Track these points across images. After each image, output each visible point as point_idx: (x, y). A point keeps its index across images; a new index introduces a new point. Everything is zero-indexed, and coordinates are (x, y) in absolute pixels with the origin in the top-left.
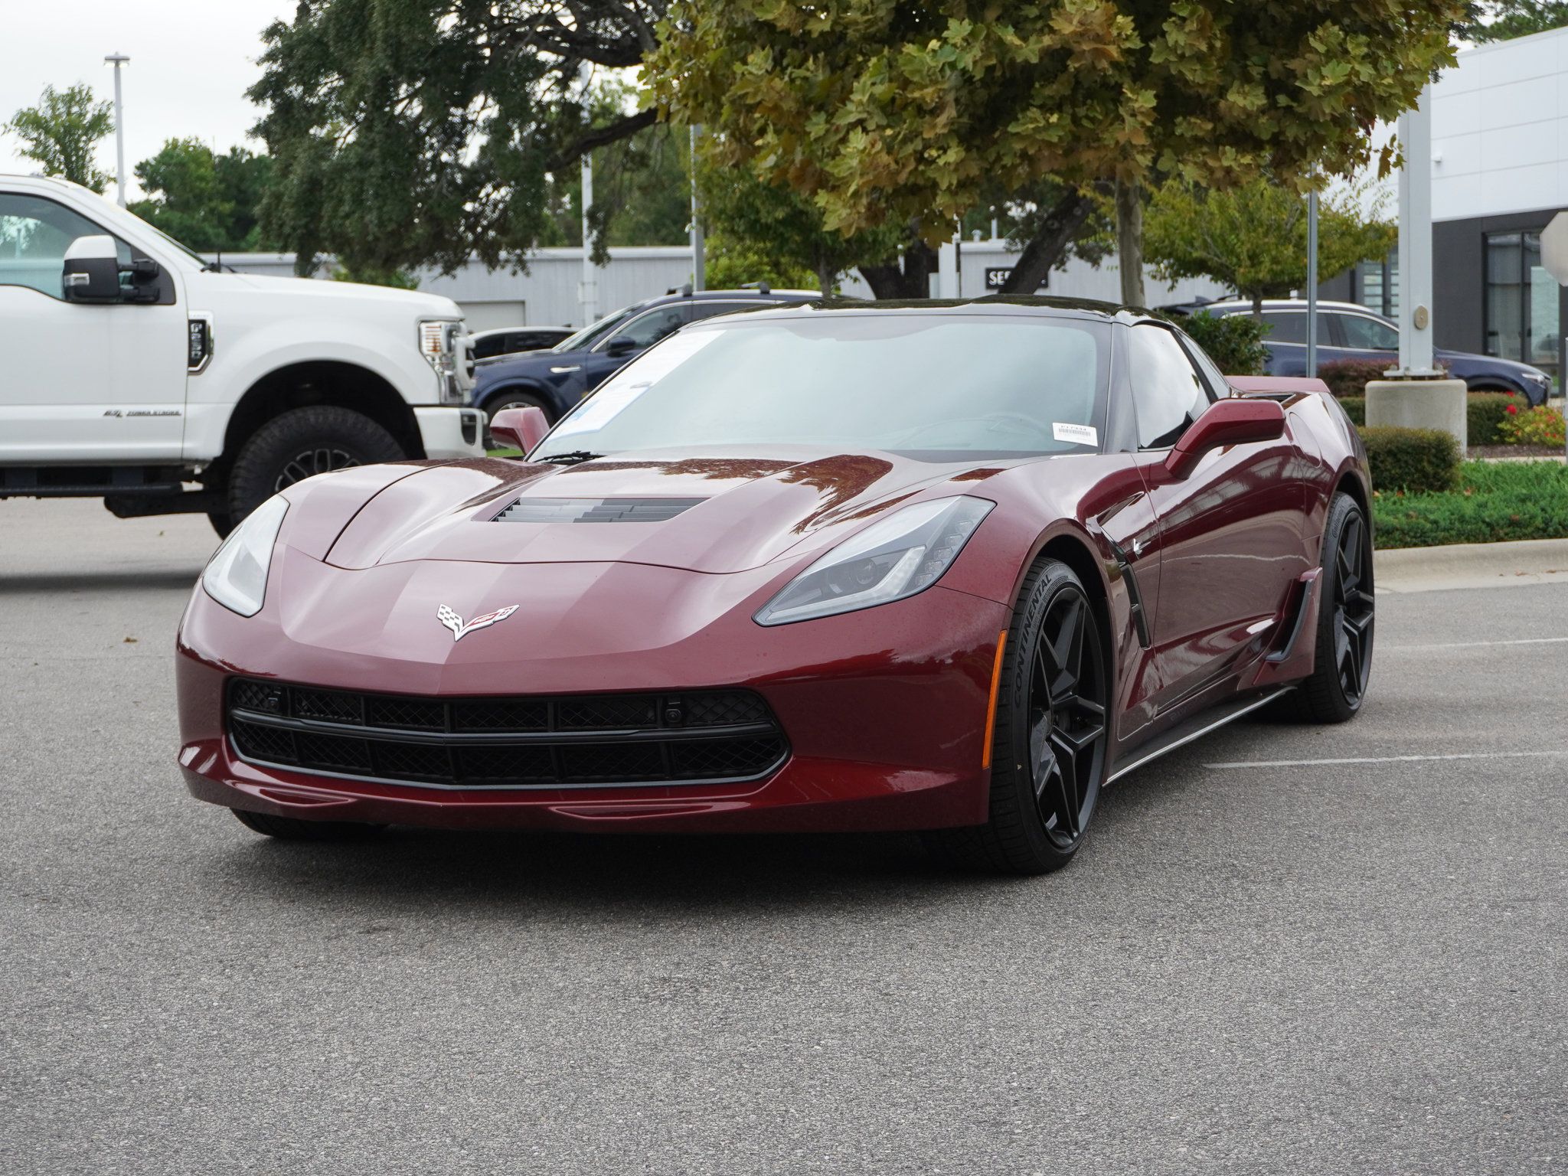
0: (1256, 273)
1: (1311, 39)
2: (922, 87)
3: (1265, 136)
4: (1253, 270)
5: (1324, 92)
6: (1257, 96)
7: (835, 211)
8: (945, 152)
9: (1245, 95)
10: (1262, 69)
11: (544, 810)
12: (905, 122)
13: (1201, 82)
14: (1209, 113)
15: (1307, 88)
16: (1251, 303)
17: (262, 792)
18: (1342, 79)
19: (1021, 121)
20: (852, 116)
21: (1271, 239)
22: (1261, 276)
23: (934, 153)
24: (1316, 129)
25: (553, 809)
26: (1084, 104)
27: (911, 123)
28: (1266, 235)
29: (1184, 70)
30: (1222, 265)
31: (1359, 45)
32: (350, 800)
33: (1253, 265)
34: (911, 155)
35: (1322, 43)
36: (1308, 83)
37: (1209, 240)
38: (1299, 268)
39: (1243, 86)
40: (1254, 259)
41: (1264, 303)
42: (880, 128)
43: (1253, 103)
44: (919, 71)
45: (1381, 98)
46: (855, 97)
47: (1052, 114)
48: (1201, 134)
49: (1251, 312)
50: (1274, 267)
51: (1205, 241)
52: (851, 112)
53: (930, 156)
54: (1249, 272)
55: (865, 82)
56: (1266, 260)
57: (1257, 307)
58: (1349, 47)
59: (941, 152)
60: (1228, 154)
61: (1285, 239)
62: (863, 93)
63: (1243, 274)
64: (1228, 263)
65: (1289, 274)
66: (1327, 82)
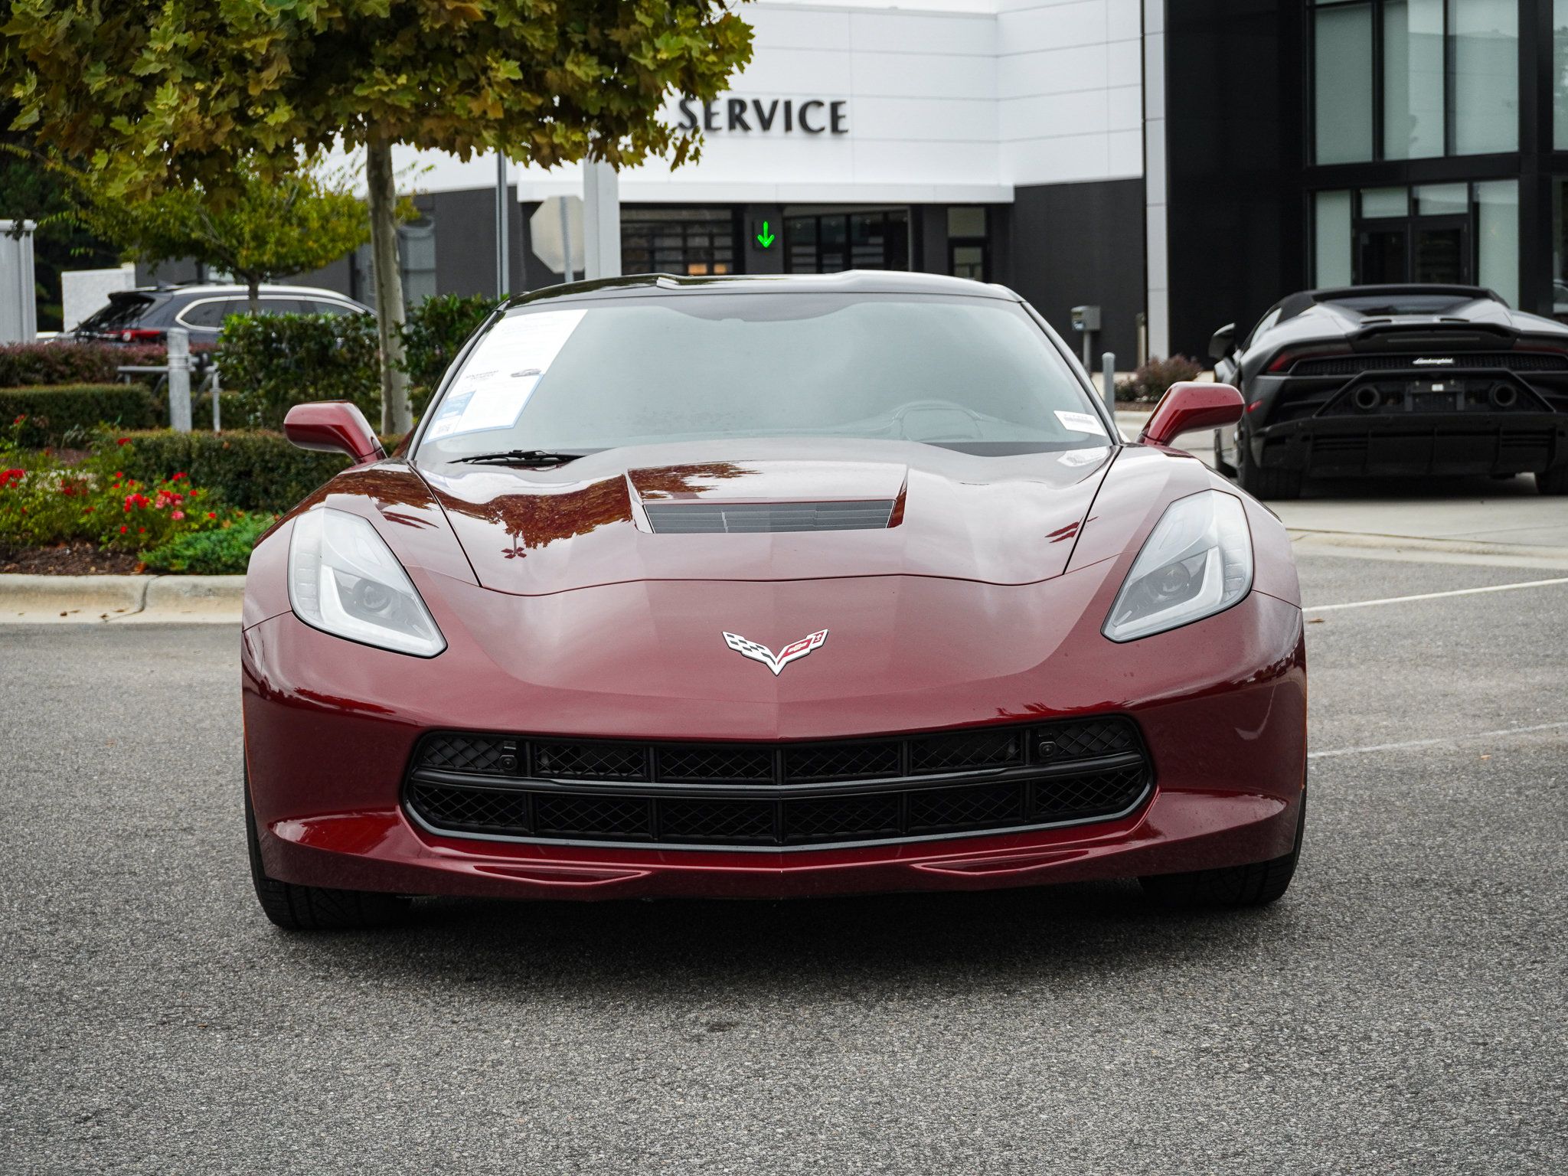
0: (261, 255)
1: (637, 13)
2: (249, 36)
3: (594, 111)
4: (256, 253)
5: (658, 66)
6: (589, 66)
7: (127, 173)
8: (272, 110)
9: (578, 64)
10: (582, 37)
11: (905, 869)
12: (222, 77)
13: (541, 48)
14: (534, 83)
15: (642, 62)
16: (246, 288)
17: (477, 868)
18: (678, 53)
19: (367, 83)
20: (152, 65)
21: (275, 220)
22: (265, 258)
23: (260, 111)
24: (640, 103)
25: (918, 866)
26: (424, 67)
27: (228, 77)
28: (268, 216)
29: (526, 35)
30: (220, 246)
31: (687, 17)
32: (644, 873)
33: (257, 248)
34: (227, 113)
35: (647, 15)
36: (641, 55)
37: (206, 219)
38: (303, 251)
39: (578, 56)
40: (260, 240)
41: (262, 288)
42: (188, 81)
43: (587, 75)
44: (246, 19)
45: (702, 75)
46: (156, 45)
47: (399, 75)
48: (529, 108)
49: (246, 297)
50: (280, 249)
51: (201, 220)
52: (150, 62)
53: (255, 114)
54: (253, 255)
55: (166, 28)
56: (272, 239)
57: (254, 293)
58: (678, 20)
59: (267, 110)
60: (559, 131)
61: (286, 220)
62: (164, 40)
63: (246, 257)
64: (227, 245)
65: (293, 257)
66: (663, 56)
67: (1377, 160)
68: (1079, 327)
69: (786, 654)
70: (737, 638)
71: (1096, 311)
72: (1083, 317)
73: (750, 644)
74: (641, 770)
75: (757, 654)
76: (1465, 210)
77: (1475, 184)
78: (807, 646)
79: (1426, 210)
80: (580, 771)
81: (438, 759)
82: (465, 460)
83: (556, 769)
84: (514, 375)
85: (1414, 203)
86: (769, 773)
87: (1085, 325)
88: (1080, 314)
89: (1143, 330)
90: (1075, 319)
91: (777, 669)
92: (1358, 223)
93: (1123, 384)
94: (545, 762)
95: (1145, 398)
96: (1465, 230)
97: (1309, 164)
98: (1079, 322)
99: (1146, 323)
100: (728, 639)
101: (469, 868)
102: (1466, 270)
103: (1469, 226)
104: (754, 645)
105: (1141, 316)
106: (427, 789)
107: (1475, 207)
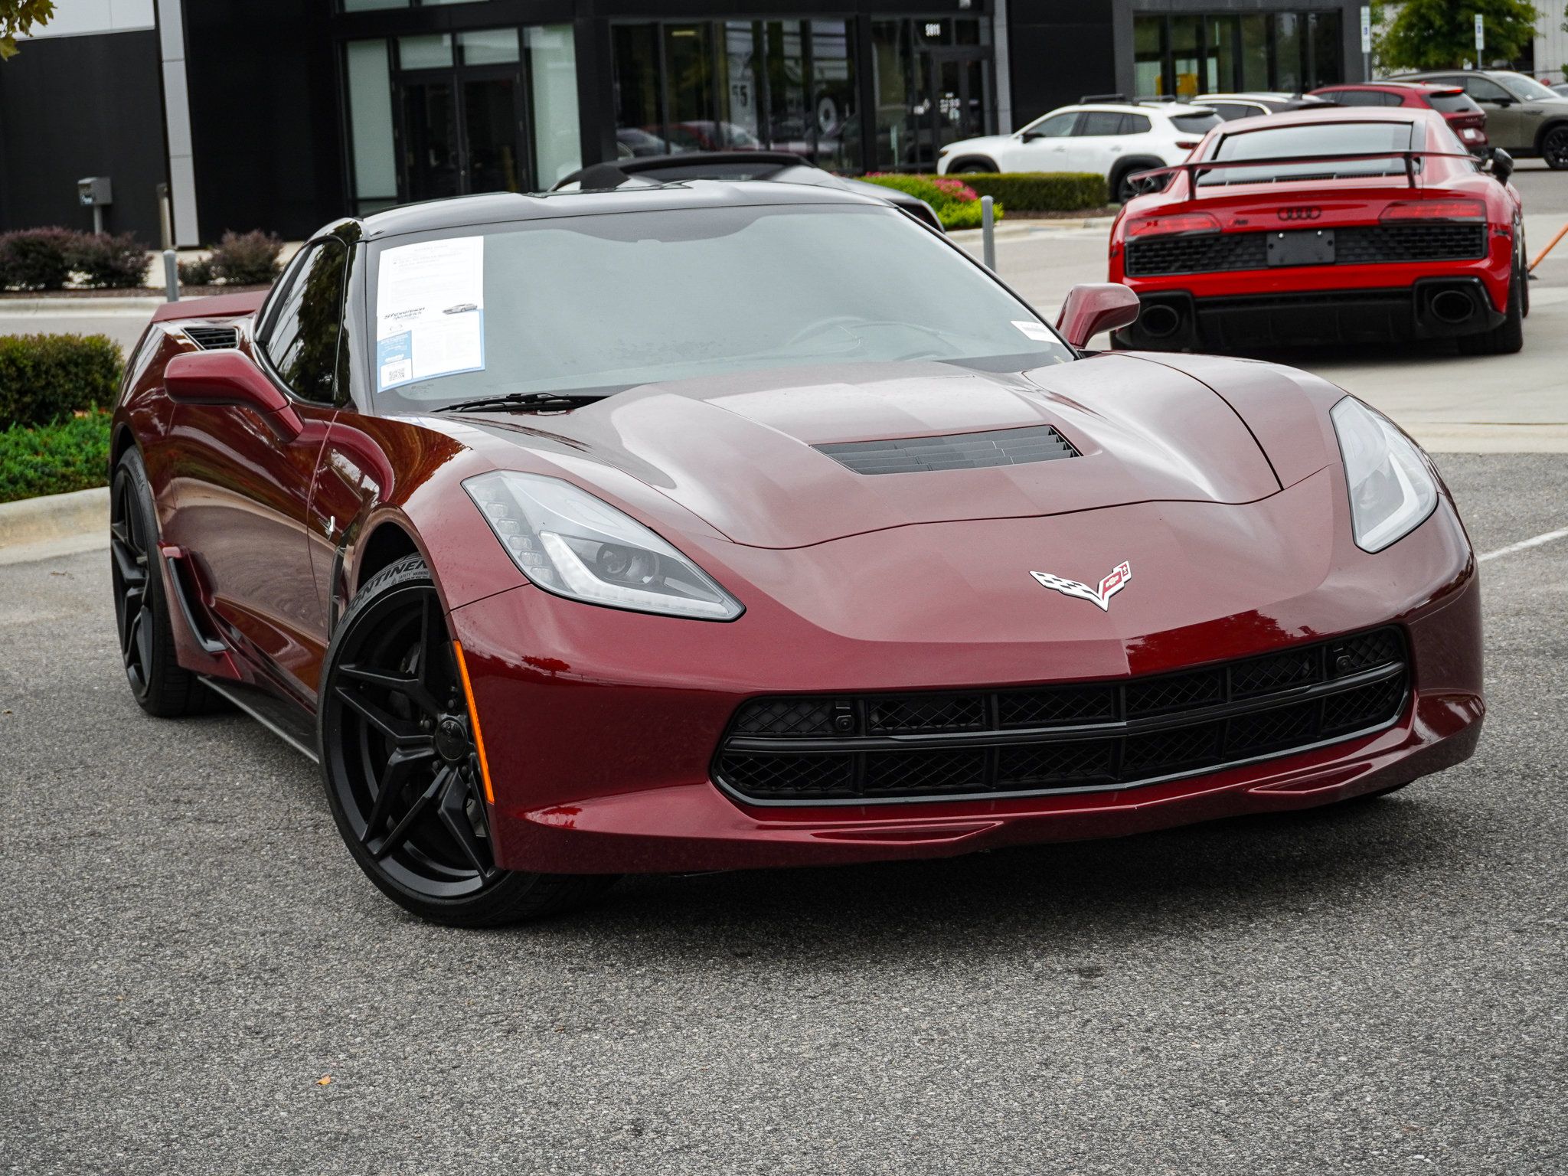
11: (1240, 794)
17: (815, 835)
25: (1252, 790)
32: (998, 823)
67: (414, 4)
68: (89, 201)
69: (1106, 589)
70: (1049, 577)
71: (106, 182)
72: (91, 190)
73: (1065, 582)
74: (980, 719)
75: (1077, 591)
76: (515, 58)
77: (526, 30)
78: (1120, 580)
79: (473, 58)
80: (915, 725)
81: (754, 727)
82: (453, 408)
83: (890, 726)
84: (448, 312)
85: (458, 51)
86: (1108, 711)
87: (94, 199)
88: (88, 186)
89: (166, 202)
90: (82, 193)
91: (1104, 604)
92: (398, 77)
93: (195, 265)
94: (875, 719)
95: (221, 280)
96: (518, 80)
97: (337, 11)
98: (87, 196)
99: (169, 195)
100: (1041, 579)
101: (806, 836)
102: (521, 124)
103: (521, 76)
104: (1070, 582)
105: (163, 186)
106: (739, 759)
107: (526, 53)
